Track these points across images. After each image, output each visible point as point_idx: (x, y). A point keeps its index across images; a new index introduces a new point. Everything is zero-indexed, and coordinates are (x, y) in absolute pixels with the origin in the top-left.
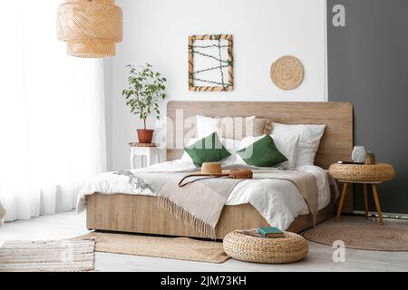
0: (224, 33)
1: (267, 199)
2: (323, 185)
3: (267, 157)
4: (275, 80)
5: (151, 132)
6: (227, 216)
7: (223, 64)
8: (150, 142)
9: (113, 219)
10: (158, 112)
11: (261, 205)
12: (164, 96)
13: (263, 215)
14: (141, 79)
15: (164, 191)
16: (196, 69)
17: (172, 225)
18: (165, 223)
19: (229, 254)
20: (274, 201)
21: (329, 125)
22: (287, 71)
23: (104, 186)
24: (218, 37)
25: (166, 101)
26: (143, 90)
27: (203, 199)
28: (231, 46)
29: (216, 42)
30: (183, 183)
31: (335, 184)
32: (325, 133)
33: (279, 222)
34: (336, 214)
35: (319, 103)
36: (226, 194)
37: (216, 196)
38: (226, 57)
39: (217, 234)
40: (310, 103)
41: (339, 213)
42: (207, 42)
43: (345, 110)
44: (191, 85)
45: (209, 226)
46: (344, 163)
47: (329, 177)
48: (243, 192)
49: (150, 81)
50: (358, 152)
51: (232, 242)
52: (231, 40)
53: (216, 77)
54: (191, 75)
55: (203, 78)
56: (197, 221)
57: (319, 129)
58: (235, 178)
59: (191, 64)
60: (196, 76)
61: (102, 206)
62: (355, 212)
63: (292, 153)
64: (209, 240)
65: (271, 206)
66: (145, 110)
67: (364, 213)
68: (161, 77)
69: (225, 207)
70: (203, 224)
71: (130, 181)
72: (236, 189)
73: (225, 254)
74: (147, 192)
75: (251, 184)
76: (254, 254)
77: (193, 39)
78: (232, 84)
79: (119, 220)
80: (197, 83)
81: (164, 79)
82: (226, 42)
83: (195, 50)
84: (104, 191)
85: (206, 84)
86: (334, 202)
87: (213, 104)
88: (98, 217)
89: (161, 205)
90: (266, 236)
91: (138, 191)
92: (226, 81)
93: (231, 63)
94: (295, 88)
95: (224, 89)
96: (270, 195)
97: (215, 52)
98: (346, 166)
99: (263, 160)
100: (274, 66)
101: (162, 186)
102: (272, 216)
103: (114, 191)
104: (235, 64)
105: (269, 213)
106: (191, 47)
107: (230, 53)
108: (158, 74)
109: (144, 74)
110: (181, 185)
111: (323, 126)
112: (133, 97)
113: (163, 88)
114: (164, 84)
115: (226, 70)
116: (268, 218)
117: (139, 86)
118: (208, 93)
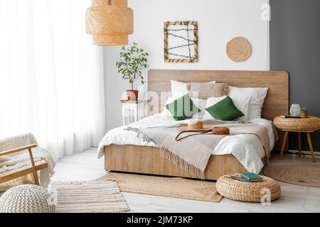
0: (191, 20)
1: (245, 151)
3: (229, 113)
4: (230, 54)
5: (137, 92)
6: (213, 163)
7: (190, 43)
8: (136, 100)
9: (125, 163)
10: (142, 78)
11: (240, 155)
12: (145, 66)
13: (242, 162)
14: (129, 54)
15: (164, 144)
16: (169, 47)
17: (170, 169)
18: (165, 167)
19: (222, 194)
20: (249, 153)
21: (271, 87)
22: (238, 48)
23: (118, 139)
24: (187, 23)
25: (147, 69)
26: (132, 61)
27: (195, 151)
28: (196, 29)
29: (185, 27)
30: (179, 138)
31: (278, 132)
32: (268, 94)
33: (254, 167)
34: (280, 152)
35: (263, 72)
36: (213, 146)
37: (205, 148)
38: (192, 37)
39: (205, 176)
40: (256, 72)
41: (282, 151)
42: (178, 27)
43: (283, 76)
44: (166, 58)
45: (199, 170)
46: (286, 117)
48: (226, 146)
49: (136, 55)
50: (295, 109)
51: (223, 185)
52: (196, 25)
53: (185, 52)
54: (166, 51)
55: (175, 53)
56: (190, 166)
57: (264, 90)
58: (218, 134)
59: (166, 42)
60: (170, 51)
61: (116, 154)
62: (290, 151)
63: (246, 110)
65: (247, 156)
66: (132, 76)
68: (144, 52)
69: (212, 155)
70: (194, 168)
71: (138, 136)
72: (219, 144)
75: (231, 140)
77: (167, 24)
78: (197, 57)
79: (130, 164)
80: (170, 57)
81: (147, 54)
82: (192, 27)
83: (169, 32)
84: (118, 143)
85: (177, 58)
87: (183, 72)
88: (113, 162)
89: (162, 154)
90: (250, 181)
91: (144, 143)
92: (193, 55)
93: (196, 42)
94: (245, 60)
95: (191, 61)
96: (247, 148)
97: (184, 34)
100: (229, 44)
101: (163, 140)
102: (249, 164)
103: (126, 143)
104: (200, 42)
105: (246, 161)
106: (166, 30)
107: (196, 34)
108: (142, 50)
109: (132, 50)
110: (178, 139)
111: (266, 89)
112: (122, 66)
113: (146, 60)
114: (146, 57)
115: (192, 47)
116: (245, 165)
117: (128, 59)
118: (179, 64)
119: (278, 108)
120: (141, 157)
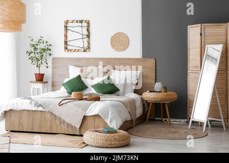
0: (84, 19)
1: (108, 112)
2: (139, 104)
3: (108, 89)
4: (113, 46)
6: (86, 122)
7: (84, 36)
8: (42, 81)
9: (20, 124)
10: (47, 64)
11: (105, 115)
12: (50, 55)
13: (106, 121)
14: (37, 45)
15: (50, 108)
16: (68, 40)
18: (51, 126)
19: (87, 143)
20: (111, 114)
22: (119, 41)
24: (81, 22)
25: (52, 57)
26: (38, 51)
27: (72, 112)
28: (88, 26)
29: (80, 24)
30: (61, 104)
31: (145, 103)
33: (114, 124)
34: (146, 119)
35: (138, 59)
36: (85, 109)
37: (80, 110)
38: (86, 33)
39: (80, 132)
40: (132, 59)
41: (147, 119)
42: (75, 24)
43: (151, 62)
44: (66, 48)
45: (75, 128)
46: (150, 92)
47: (142, 100)
48: (95, 108)
49: (42, 46)
50: (158, 86)
51: (88, 136)
52: (88, 23)
53: (80, 44)
54: (66, 43)
55: (72, 45)
56: (69, 125)
58: (91, 100)
59: (66, 36)
60: (69, 43)
62: (156, 119)
63: (122, 87)
64: (76, 135)
65: (110, 116)
66: (40, 62)
67: (161, 119)
68: (48, 44)
69: (85, 117)
70: (72, 127)
71: (31, 103)
72: (90, 107)
73: (84, 143)
74: (40, 109)
75: (99, 104)
76: (100, 143)
77: (67, 22)
78: (89, 48)
79: (24, 125)
80: (69, 47)
81: (51, 45)
82: (86, 24)
83: (68, 28)
84: (15, 108)
85: (74, 48)
86: (144, 113)
87: (79, 59)
88: (12, 124)
89: (48, 116)
90: (107, 132)
91: (35, 108)
92: (86, 46)
93: (88, 36)
94: (124, 50)
95: (85, 51)
96: (110, 110)
97: (79, 30)
98: (152, 93)
99: (106, 90)
100: (112, 38)
101: (49, 105)
102: (111, 121)
104: (91, 37)
105: (109, 120)
106: (66, 27)
107: (88, 30)
108: (47, 42)
109: (39, 42)
110: (60, 104)
112: (32, 55)
113: (50, 50)
114: (50, 47)
115: (86, 40)
116: (108, 123)
117: (35, 49)
118: (75, 53)
119: (148, 86)
120: (33, 119)
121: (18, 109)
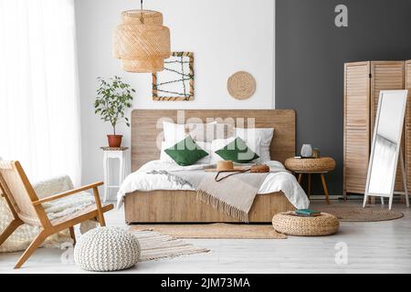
0: (186, 51)
4: (231, 91)
5: (120, 137)
6: (257, 203)
7: (185, 77)
8: (119, 146)
9: (151, 212)
10: (127, 119)
11: (290, 192)
13: (291, 200)
16: (159, 82)
17: (208, 213)
21: (278, 127)
22: (241, 84)
24: (181, 54)
25: (131, 109)
27: (238, 190)
28: (191, 62)
29: (179, 59)
32: (275, 135)
35: (269, 110)
37: (250, 187)
38: (187, 71)
39: (249, 218)
40: (261, 110)
43: (289, 116)
44: (155, 95)
45: (243, 212)
49: (119, 91)
50: (306, 149)
52: (192, 57)
53: (179, 88)
54: (155, 86)
55: (164, 90)
59: (155, 77)
60: (159, 87)
61: (141, 202)
64: (244, 223)
68: (129, 89)
69: (257, 195)
70: (237, 211)
72: (265, 182)
74: (187, 187)
75: (278, 177)
78: (193, 94)
79: (158, 213)
80: (160, 94)
81: (133, 90)
82: (188, 59)
84: (144, 188)
85: (169, 95)
88: (136, 212)
89: (199, 197)
92: (188, 92)
93: (192, 77)
94: (248, 97)
95: (186, 99)
96: (295, 185)
97: (177, 67)
100: (230, 79)
101: (200, 181)
103: (154, 188)
104: (195, 77)
105: (295, 198)
107: (191, 68)
108: (127, 86)
109: (115, 85)
110: (218, 180)
111: (272, 129)
112: (101, 106)
113: (132, 98)
114: (132, 94)
115: (187, 83)
116: (294, 202)
117: (108, 96)
118: (171, 102)
119: (285, 150)
120: (172, 203)
121: (149, 189)
